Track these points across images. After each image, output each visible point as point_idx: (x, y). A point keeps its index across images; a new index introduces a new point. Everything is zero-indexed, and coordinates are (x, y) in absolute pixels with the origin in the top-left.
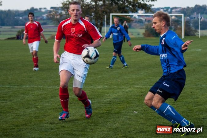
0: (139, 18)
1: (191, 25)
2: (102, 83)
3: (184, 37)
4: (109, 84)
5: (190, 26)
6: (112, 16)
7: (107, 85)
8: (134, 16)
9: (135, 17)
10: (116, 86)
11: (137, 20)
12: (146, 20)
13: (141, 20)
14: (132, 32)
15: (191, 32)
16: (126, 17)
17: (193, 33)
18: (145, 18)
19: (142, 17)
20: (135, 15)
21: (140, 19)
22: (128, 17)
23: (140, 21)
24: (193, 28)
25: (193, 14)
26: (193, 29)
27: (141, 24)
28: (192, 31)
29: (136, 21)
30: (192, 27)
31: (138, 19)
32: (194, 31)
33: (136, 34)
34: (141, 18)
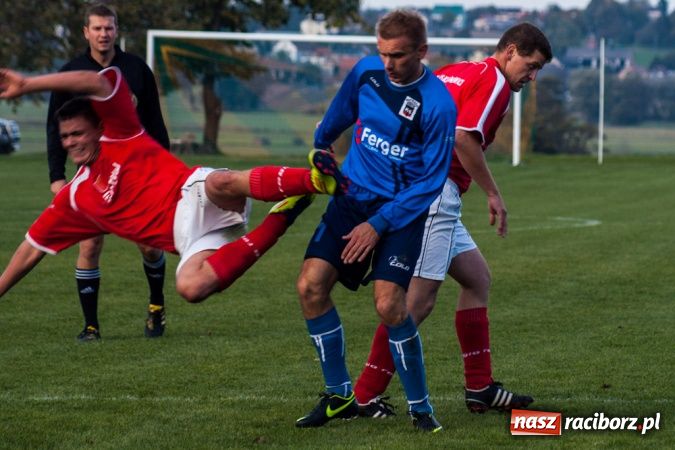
0: (304, 59)
1: (570, 98)
2: (59, 380)
3: (523, 159)
4: (99, 382)
5: (560, 103)
6: (158, 41)
7: (88, 387)
8: (278, 48)
9: (283, 55)
10: (132, 394)
11: (295, 69)
12: (337, 69)
13: (315, 69)
14: (266, 131)
15: (566, 136)
16: (227, 51)
17: (578, 140)
18: (336, 57)
19: (320, 55)
20: (284, 41)
21: (310, 67)
22: (238, 49)
23: (309, 76)
24: (579, 119)
25: (577, 45)
26: (576, 120)
27: (315, 88)
28: (569, 128)
29: (288, 74)
30: (573, 109)
31: (298, 63)
32: (582, 130)
33: (288, 140)
34: (314, 60)
